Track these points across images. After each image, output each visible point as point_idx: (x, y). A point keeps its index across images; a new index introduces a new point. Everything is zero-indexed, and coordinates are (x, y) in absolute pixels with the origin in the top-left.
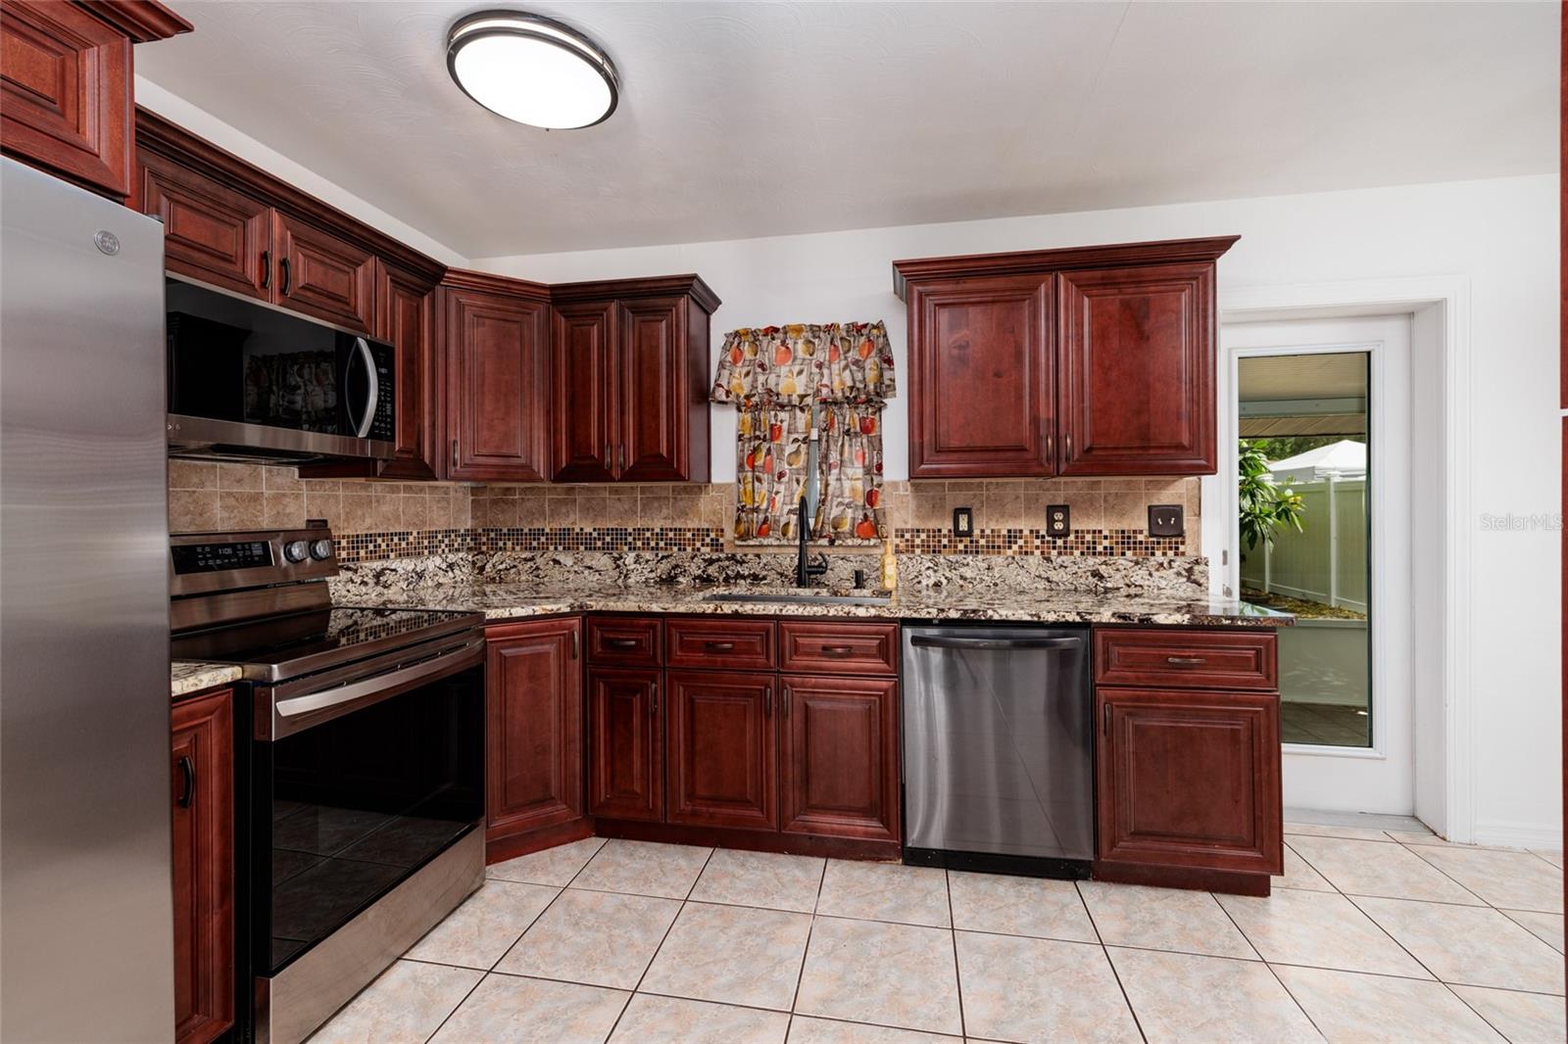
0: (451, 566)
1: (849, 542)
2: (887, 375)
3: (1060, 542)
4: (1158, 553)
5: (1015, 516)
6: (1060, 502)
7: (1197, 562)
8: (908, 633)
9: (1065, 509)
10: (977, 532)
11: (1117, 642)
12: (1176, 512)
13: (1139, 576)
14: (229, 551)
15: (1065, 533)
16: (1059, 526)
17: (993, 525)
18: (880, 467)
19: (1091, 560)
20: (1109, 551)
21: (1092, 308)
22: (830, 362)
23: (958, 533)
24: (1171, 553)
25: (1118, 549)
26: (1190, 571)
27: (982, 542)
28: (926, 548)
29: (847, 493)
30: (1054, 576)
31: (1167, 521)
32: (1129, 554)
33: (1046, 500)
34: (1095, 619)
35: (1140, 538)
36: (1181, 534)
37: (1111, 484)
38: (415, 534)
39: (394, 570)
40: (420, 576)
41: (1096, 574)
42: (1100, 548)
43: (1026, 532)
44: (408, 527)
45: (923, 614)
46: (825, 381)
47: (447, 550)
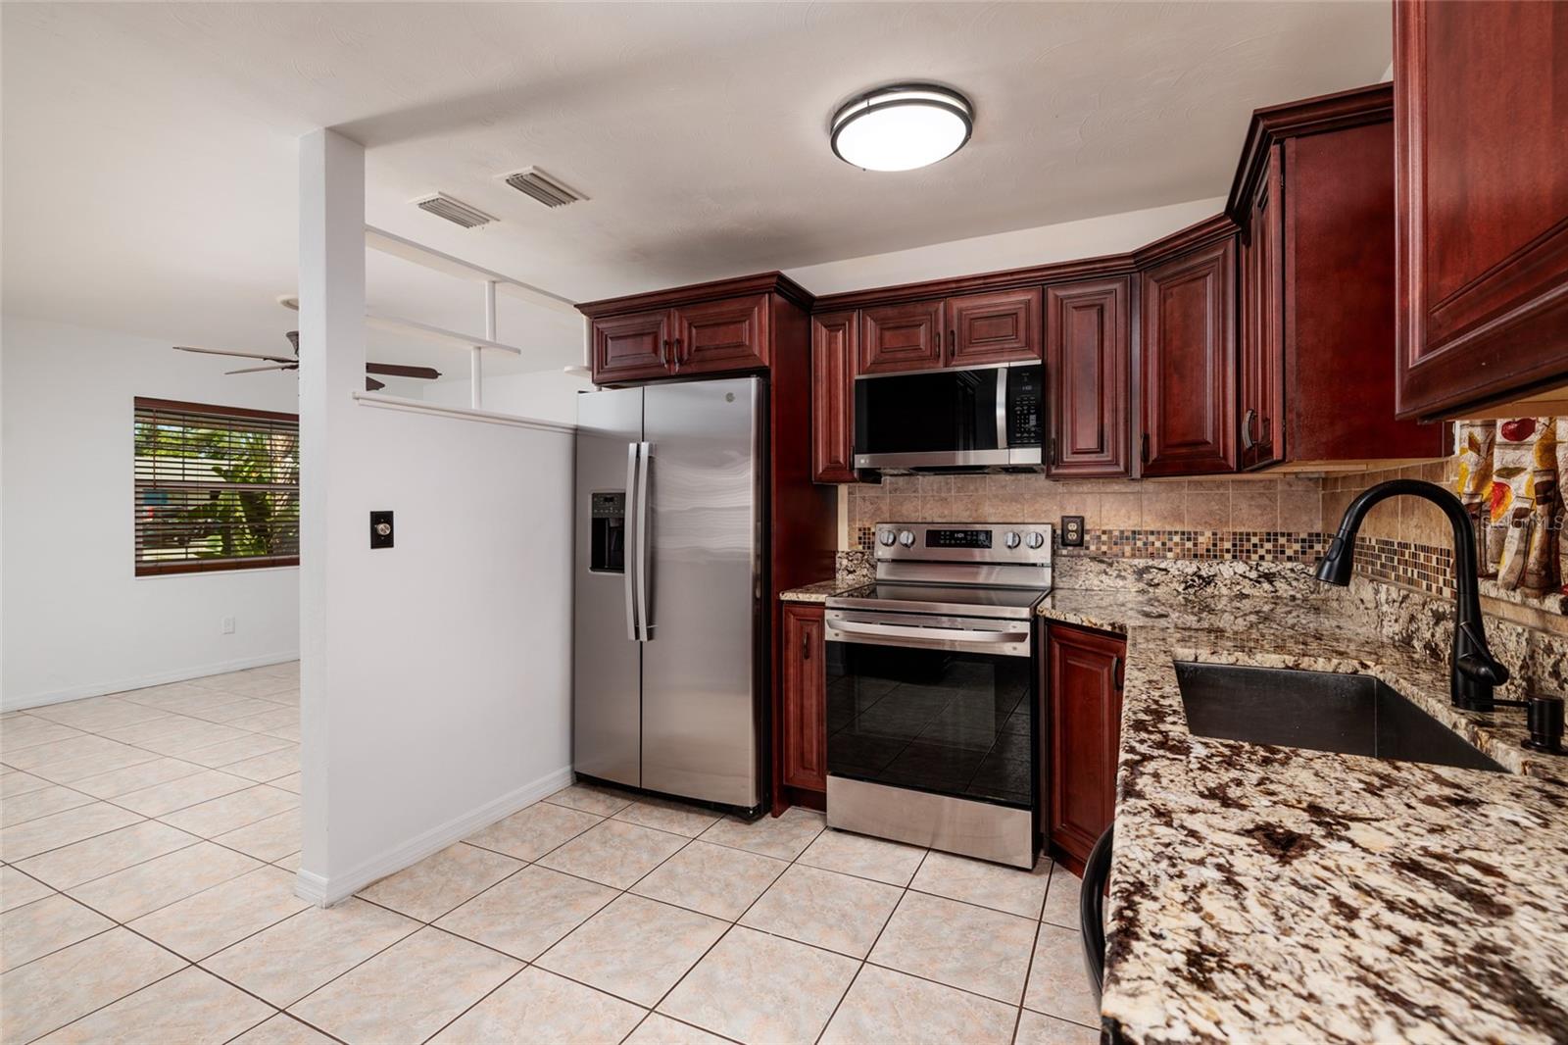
0: (1269, 577)
14: (961, 535)
38: (1208, 534)
39: (1165, 570)
40: (1208, 581)
44: (1196, 527)
47: (1269, 557)
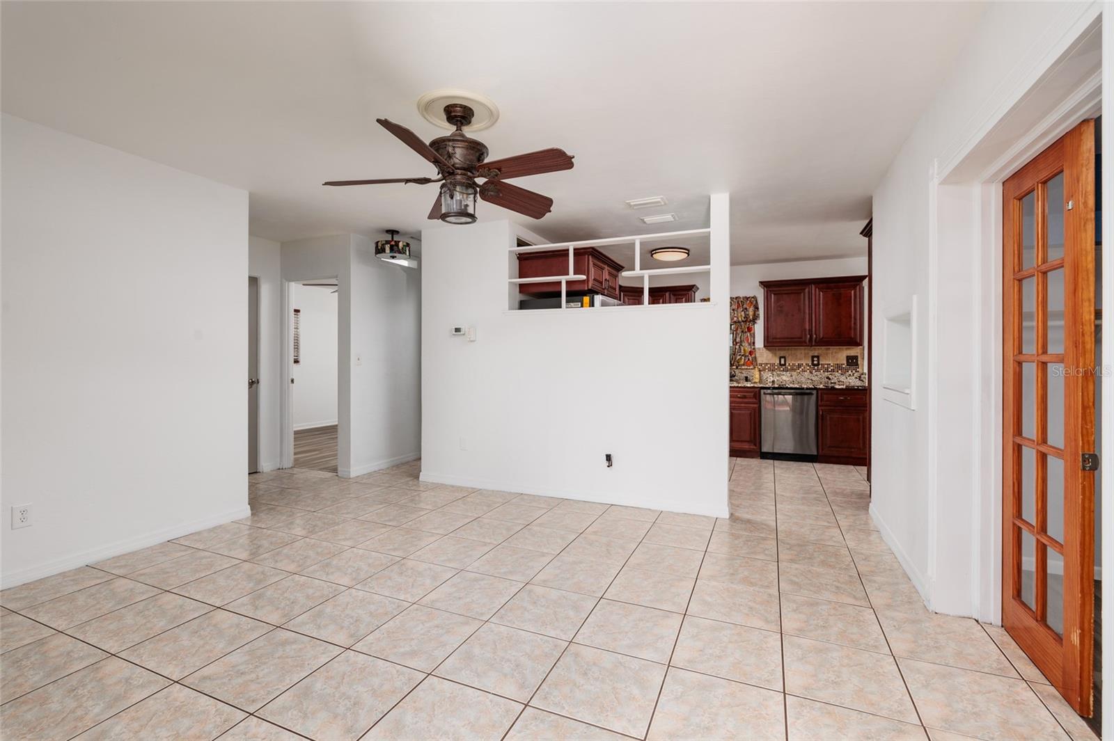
1: (743, 367)
2: (757, 313)
3: (816, 368)
4: (850, 371)
5: (800, 359)
6: (816, 354)
7: (862, 374)
8: (762, 391)
9: (818, 357)
10: (787, 364)
11: (826, 394)
12: (856, 357)
13: (843, 378)
15: (818, 365)
16: (816, 362)
17: (793, 362)
18: (754, 343)
19: (826, 373)
20: (833, 371)
21: (823, 295)
22: (738, 308)
23: (781, 365)
24: (854, 371)
25: (836, 370)
26: (860, 377)
27: (789, 367)
28: (770, 370)
29: (742, 351)
30: (814, 379)
31: (852, 361)
32: (840, 371)
33: (811, 353)
34: (818, 387)
35: (844, 366)
36: (857, 365)
37: (833, 349)
41: (828, 378)
42: (830, 370)
43: (804, 364)
45: (767, 386)
46: (735, 315)
